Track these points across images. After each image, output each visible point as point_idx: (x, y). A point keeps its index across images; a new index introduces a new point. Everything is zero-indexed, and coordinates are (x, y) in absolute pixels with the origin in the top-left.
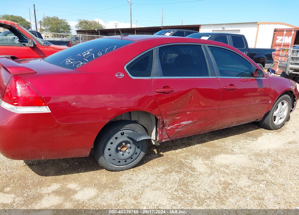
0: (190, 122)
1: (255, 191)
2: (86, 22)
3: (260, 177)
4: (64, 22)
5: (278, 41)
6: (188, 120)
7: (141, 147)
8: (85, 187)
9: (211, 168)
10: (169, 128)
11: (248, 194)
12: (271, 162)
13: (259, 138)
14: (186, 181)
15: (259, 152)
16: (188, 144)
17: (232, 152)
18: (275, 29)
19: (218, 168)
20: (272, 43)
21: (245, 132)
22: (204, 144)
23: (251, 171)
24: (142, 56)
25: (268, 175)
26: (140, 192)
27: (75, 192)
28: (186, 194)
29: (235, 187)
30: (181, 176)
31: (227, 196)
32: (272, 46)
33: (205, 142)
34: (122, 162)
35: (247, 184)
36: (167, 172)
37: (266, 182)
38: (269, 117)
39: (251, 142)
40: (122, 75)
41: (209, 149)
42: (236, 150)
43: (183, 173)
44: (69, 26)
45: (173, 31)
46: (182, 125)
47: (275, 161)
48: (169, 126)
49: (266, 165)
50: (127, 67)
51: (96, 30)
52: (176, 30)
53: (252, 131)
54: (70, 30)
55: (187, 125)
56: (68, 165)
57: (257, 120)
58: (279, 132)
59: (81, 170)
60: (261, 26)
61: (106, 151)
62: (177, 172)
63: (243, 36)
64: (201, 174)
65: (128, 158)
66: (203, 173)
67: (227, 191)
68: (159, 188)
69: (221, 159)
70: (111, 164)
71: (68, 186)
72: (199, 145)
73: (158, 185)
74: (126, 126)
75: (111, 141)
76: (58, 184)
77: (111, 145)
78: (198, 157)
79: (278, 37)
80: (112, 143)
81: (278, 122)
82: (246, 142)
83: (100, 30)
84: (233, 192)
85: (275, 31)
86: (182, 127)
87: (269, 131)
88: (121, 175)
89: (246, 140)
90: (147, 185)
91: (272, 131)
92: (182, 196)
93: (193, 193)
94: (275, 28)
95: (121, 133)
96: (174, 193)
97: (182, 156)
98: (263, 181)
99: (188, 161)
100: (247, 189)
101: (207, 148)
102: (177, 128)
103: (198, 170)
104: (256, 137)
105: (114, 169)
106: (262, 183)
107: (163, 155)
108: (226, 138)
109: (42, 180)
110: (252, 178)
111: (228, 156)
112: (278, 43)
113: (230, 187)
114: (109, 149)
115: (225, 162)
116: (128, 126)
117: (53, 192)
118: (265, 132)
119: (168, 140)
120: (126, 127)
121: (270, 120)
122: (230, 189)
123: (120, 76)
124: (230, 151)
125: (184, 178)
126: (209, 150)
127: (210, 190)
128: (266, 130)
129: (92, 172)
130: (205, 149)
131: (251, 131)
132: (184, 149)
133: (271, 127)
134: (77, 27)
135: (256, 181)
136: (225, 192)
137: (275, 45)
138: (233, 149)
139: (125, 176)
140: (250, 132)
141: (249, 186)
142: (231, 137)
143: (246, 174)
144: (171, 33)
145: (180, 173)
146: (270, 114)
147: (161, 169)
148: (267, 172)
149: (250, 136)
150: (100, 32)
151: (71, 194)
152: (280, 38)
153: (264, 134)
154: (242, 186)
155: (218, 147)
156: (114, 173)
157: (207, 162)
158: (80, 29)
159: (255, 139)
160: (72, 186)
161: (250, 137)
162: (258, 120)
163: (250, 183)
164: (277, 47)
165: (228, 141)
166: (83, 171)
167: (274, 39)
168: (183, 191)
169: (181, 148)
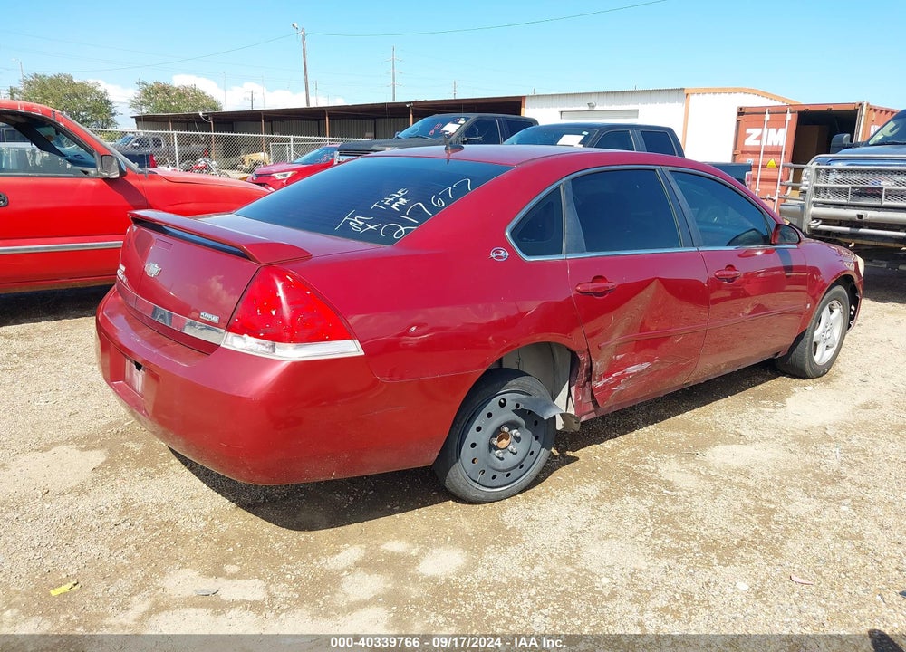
0: (646, 365)
1: (837, 523)
2: (165, 90)
3: (831, 491)
4: (93, 89)
5: (750, 142)
6: (641, 362)
7: (541, 438)
8: (430, 544)
9: (710, 478)
10: (600, 384)
11: (822, 529)
12: (843, 455)
13: (788, 400)
14: (667, 514)
15: (803, 433)
16: (623, 426)
17: (739, 439)
18: (741, 109)
19: (725, 478)
20: (735, 148)
21: (748, 387)
22: (663, 424)
23: (804, 478)
24: (540, 202)
25: (848, 485)
26: (572, 546)
27: (414, 561)
28: (684, 543)
29: (786, 517)
30: (649, 502)
31: (778, 538)
32: (734, 155)
33: (663, 418)
34: (501, 478)
35: (811, 508)
36: (609, 496)
37: (849, 501)
38: (805, 346)
39: (772, 410)
40: (504, 254)
41: (682, 433)
42: (747, 431)
43: (650, 494)
44: (108, 102)
45: (466, 119)
46: (628, 375)
47: (849, 451)
48: (600, 380)
49: (834, 463)
50: (512, 233)
51: (201, 114)
52: (473, 116)
53: (764, 384)
54: (114, 115)
55: (639, 373)
56: (351, 499)
57: (777, 354)
58: (827, 382)
59: (392, 506)
60: (693, 98)
61: (466, 448)
62: (632, 494)
63: (670, 130)
64: (692, 494)
65: (514, 467)
66: (695, 492)
67: (773, 527)
68: (610, 533)
69: (721, 456)
70: (476, 485)
71: (382, 547)
72: (653, 426)
73: (605, 526)
74: (510, 383)
75: (476, 424)
76: (357, 547)
77: (478, 435)
78: (665, 456)
79: (749, 131)
80: (479, 429)
81: (821, 357)
82: (760, 411)
83: (212, 114)
84: (787, 529)
85: (741, 112)
86: (629, 379)
87: (803, 382)
88: (503, 512)
89: (760, 408)
90: (579, 529)
91: (810, 381)
92: (673, 545)
93: (698, 538)
94: (741, 105)
95: (500, 402)
96: (654, 542)
97: (624, 457)
98: (843, 498)
99: (647, 467)
100: (816, 519)
101: (676, 434)
102: (617, 383)
103: (682, 485)
104: (779, 398)
105: (483, 497)
106: (843, 502)
107: (576, 459)
108: (708, 406)
109: (307, 540)
110: (815, 493)
111: (735, 448)
112: (750, 146)
113: (776, 517)
114: (473, 445)
115: (734, 463)
116: (513, 382)
117: (357, 564)
118: (795, 385)
119: (593, 415)
120: (512, 386)
121: (807, 353)
122: (777, 523)
123: (501, 257)
124: (732, 435)
125: (660, 507)
126: (682, 436)
127: (733, 529)
128: (795, 381)
129: (424, 511)
130: (673, 435)
131: (760, 383)
132: (622, 438)
133: (808, 370)
134: (134, 105)
135: (827, 499)
136: (769, 528)
137: (742, 152)
138: (738, 430)
139: (513, 512)
140: (760, 387)
141: (817, 513)
142: (721, 402)
143: (796, 485)
144: (462, 125)
145: (643, 497)
146: (807, 338)
147: (592, 490)
148: (843, 478)
149: (765, 395)
150: (213, 120)
151: (405, 566)
152: (755, 132)
153: (795, 389)
154: (803, 513)
155: (700, 428)
156: (481, 507)
157: (692, 465)
158: (145, 111)
159: (779, 405)
160: (395, 546)
161: (764, 399)
162: (780, 355)
163: (816, 505)
164: (748, 157)
165: (718, 413)
166: (397, 508)
167: (739, 136)
168: (671, 535)
169: (613, 438)
